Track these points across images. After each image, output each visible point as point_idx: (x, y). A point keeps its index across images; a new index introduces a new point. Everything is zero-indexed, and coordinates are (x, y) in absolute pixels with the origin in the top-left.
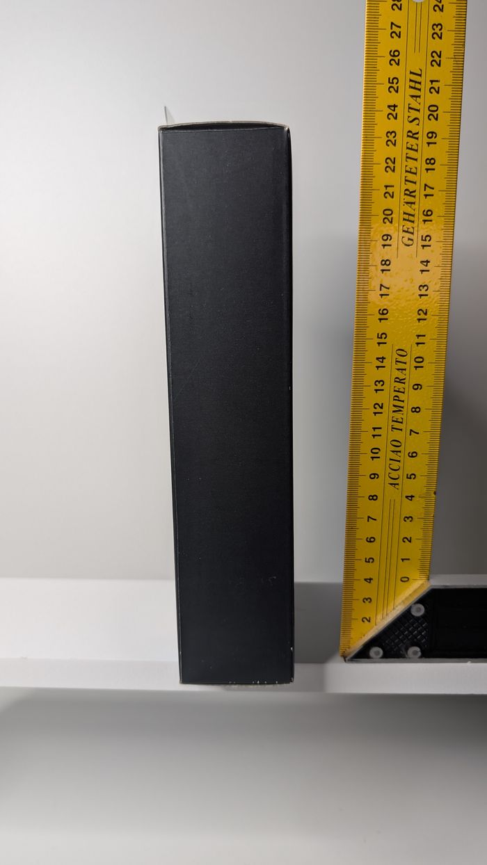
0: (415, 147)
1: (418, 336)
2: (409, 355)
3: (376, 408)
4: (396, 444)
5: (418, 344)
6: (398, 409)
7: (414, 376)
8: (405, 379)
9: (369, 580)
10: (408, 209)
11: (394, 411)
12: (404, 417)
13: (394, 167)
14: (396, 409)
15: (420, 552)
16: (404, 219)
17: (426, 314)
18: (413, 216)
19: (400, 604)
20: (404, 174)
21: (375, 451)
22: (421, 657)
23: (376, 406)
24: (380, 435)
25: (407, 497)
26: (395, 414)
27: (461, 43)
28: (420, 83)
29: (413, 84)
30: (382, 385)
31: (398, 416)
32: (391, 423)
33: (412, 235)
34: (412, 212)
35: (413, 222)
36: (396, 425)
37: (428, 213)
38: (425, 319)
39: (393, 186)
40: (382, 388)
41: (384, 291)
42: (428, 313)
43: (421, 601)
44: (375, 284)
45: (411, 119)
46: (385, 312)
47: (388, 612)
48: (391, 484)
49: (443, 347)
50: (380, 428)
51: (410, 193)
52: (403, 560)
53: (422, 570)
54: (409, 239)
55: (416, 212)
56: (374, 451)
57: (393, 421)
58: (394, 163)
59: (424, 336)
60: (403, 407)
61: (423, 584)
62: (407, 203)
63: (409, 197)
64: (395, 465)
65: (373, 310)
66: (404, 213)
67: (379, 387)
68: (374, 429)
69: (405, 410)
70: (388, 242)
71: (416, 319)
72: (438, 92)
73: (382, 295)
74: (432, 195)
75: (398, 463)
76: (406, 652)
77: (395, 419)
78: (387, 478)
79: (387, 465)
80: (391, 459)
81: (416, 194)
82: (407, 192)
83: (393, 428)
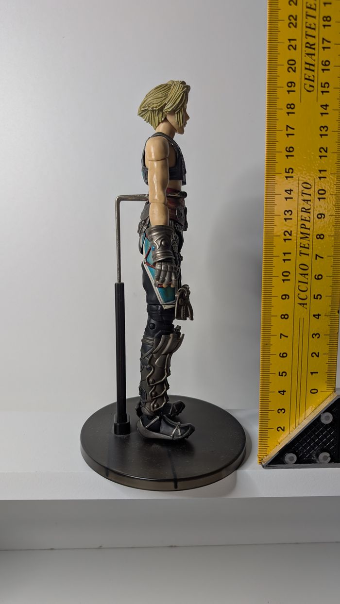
0: (313, 6)
1: (320, 171)
2: (312, 189)
3: (285, 235)
4: (304, 267)
5: (320, 178)
6: (305, 236)
7: (319, 206)
8: (310, 209)
9: (283, 392)
10: (308, 59)
11: (301, 238)
12: (311, 243)
13: (296, 23)
14: (302, 236)
15: (327, 366)
16: (306, 69)
17: (326, 152)
18: (313, 65)
20: (305, 29)
21: (286, 274)
22: (330, 462)
23: (286, 233)
24: (290, 260)
25: (314, 316)
26: (302, 241)
30: (291, 215)
31: (305, 242)
32: (299, 249)
33: (313, 82)
34: (312, 62)
35: (313, 71)
36: (304, 251)
37: (326, 63)
38: (326, 156)
39: (295, 40)
40: (291, 217)
41: (290, 131)
42: (328, 151)
43: (329, 409)
44: (281, 125)
46: (291, 149)
47: (300, 422)
48: (300, 304)
50: (290, 253)
51: (310, 46)
52: (312, 373)
53: (329, 382)
54: (311, 86)
57: (301, 247)
58: (296, 20)
59: (326, 170)
60: (309, 234)
61: (329, 395)
62: (308, 54)
63: (310, 49)
64: (303, 287)
65: (280, 147)
66: (306, 63)
67: (288, 216)
68: (285, 254)
69: (310, 237)
70: (292, 88)
71: (318, 155)
73: (288, 135)
74: (329, 48)
75: (306, 284)
76: (318, 458)
77: (302, 245)
78: (297, 298)
79: (297, 286)
80: (299, 282)
81: (316, 47)
82: (308, 45)
83: (300, 253)
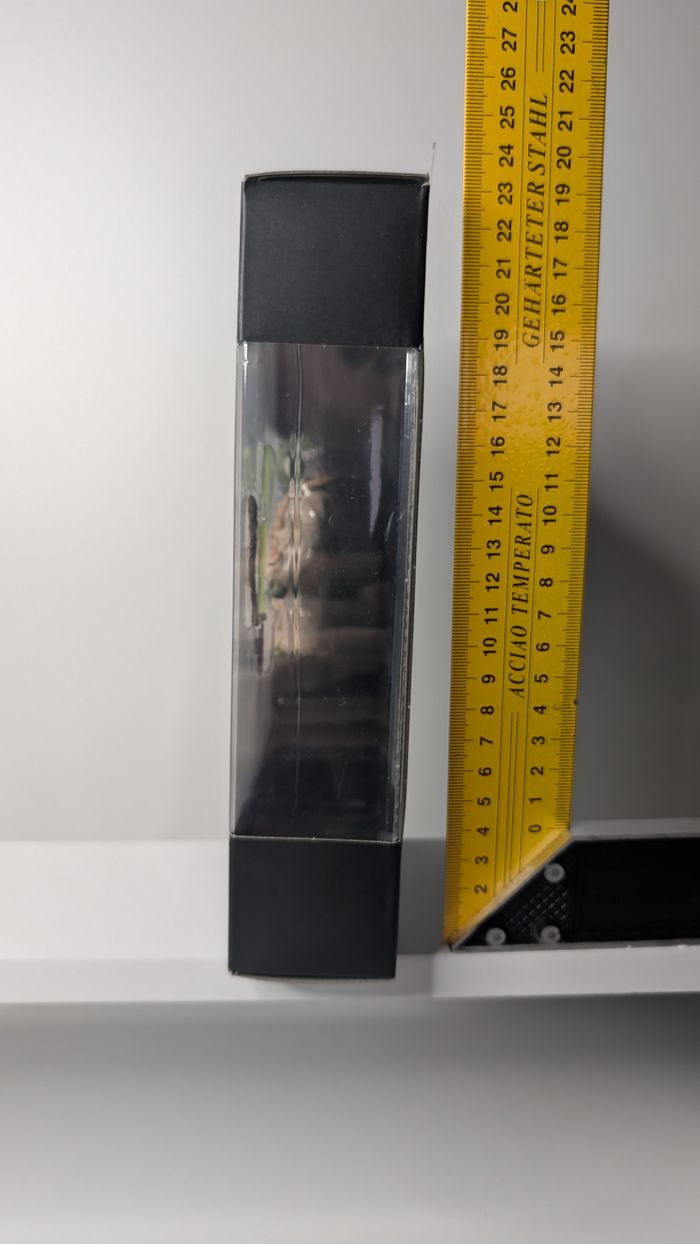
0: (539, 206)
1: (548, 476)
2: (535, 504)
3: (489, 581)
4: (519, 631)
5: (548, 487)
6: (521, 582)
7: (543, 534)
8: (529, 539)
9: (484, 831)
10: (530, 293)
11: (515, 585)
12: (530, 592)
13: (510, 234)
14: (517, 581)
15: (556, 788)
16: (526, 309)
17: (558, 444)
18: (539, 303)
19: (529, 865)
20: (525, 244)
22: (560, 941)
23: (490, 578)
24: (496, 620)
25: (536, 709)
26: (516, 589)
27: (601, 59)
28: (545, 115)
29: (535, 117)
30: (498, 547)
32: (511, 602)
33: (536, 331)
34: (537, 298)
35: (538, 312)
36: (520, 605)
37: (560, 299)
38: (557, 452)
39: (509, 261)
40: (497, 551)
41: (498, 411)
42: (562, 443)
43: (560, 859)
44: (484, 401)
45: (533, 166)
46: (500, 441)
47: (512, 877)
48: (513, 690)
49: (584, 491)
50: (496, 610)
51: (534, 271)
52: (532, 800)
53: (559, 815)
54: (533, 337)
55: (543, 298)
56: (488, 642)
57: (514, 599)
58: (510, 227)
59: (557, 476)
60: (527, 579)
61: (560, 836)
62: (530, 285)
63: (530, 277)
64: (518, 663)
65: (483, 438)
66: (526, 300)
67: (493, 550)
68: (487, 610)
69: (530, 583)
70: (503, 341)
71: (544, 452)
72: (570, 128)
73: (495, 417)
74: (565, 275)
75: (522, 659)
76: (539, 935)
77: (516, 596)
78: (507, 681)
79: (507, 663)
80: (512, 655)
81: (543, 272)
82: (529, 270)
83: (514, 609)
